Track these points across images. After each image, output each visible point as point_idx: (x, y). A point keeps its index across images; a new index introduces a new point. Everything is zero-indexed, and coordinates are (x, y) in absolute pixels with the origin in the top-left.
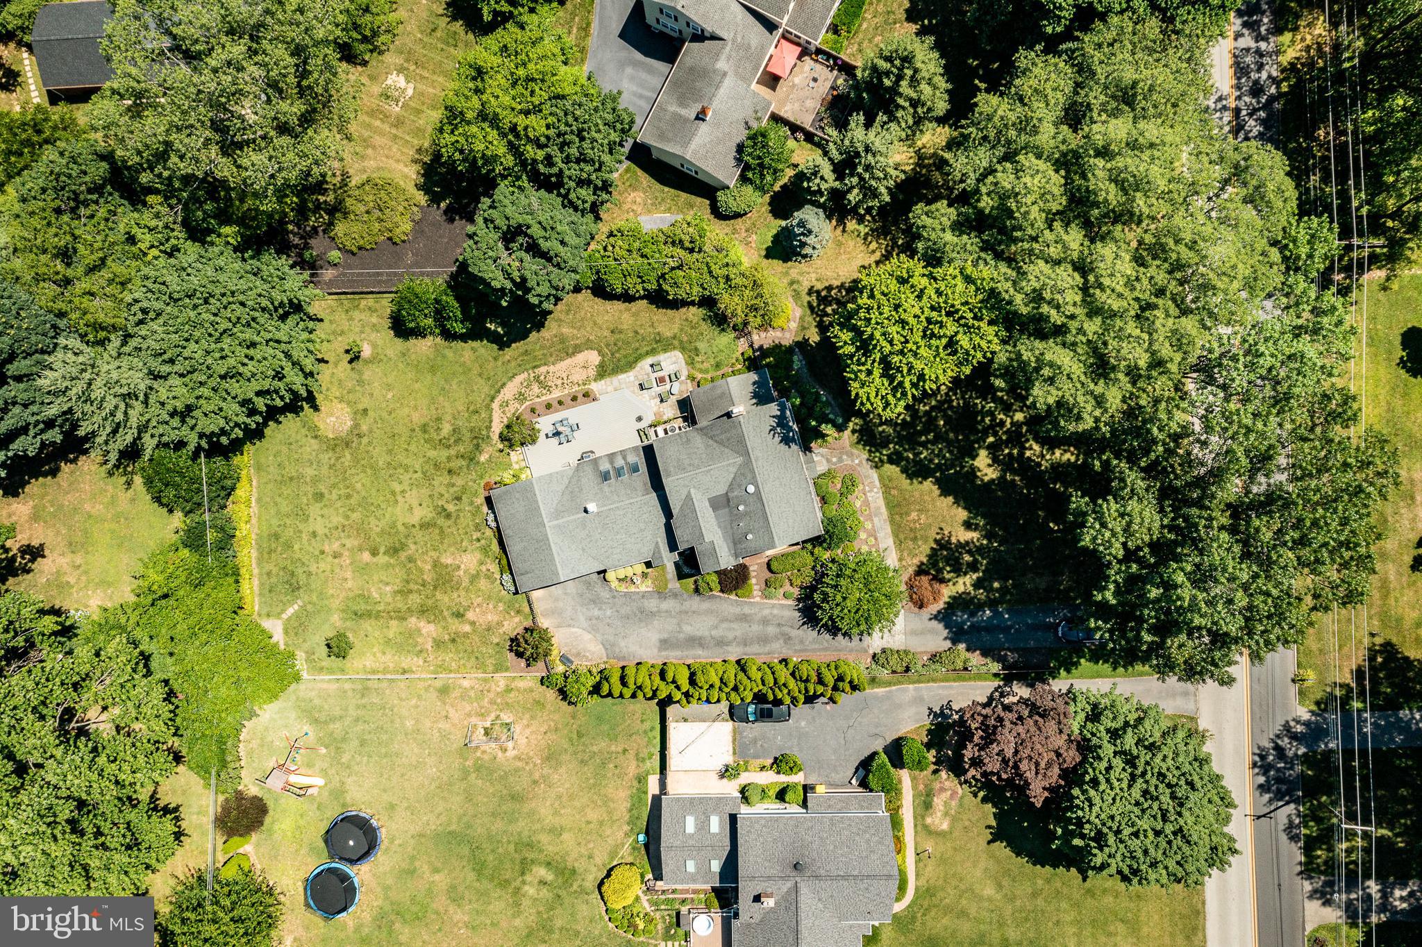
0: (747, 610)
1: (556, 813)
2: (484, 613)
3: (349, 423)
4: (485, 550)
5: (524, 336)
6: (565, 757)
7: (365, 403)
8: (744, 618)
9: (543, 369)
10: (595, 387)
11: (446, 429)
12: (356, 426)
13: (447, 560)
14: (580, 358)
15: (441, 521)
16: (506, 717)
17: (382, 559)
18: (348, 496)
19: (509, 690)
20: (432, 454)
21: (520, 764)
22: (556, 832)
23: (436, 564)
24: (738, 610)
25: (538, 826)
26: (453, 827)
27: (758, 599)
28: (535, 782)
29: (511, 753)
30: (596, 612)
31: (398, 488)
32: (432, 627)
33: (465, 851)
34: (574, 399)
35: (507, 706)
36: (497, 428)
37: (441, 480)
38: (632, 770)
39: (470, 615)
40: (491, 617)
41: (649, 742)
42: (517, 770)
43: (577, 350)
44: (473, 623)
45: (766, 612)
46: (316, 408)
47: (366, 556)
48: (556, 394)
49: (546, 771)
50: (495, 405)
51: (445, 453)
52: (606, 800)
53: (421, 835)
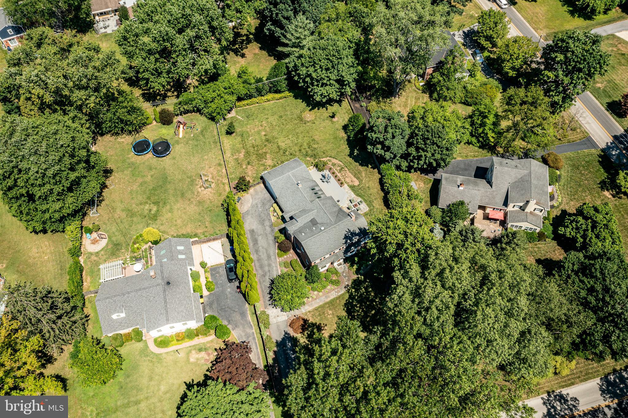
0: (273, 257)
3: (308, 120)
6: (201, 208)
8: (269, 257)
9: (346, 169)
10: (346, 185)
11: (316, 146)
12: (308, 122)
14: (355, 179)
16: (213, 185)
17: (264, 138)
19: (224, 184)
21: (196, 193)
24: (272, 254)
25: (173, 204)
27: (278, 260)
28: (190, 200)
29: (200, 190)
30: (259, 206)
31: (290, 137)
32: (242, 156)
33: (160, 183)
34: (339, 180)
35: (217, 185)
36: (321, 160)
38: (199, 231)
39: (249, 167)
40: (250, 173)
42: (193, 193)
44: (246, 168)
45: (274, 265)
46: (310, 110)
48: (339, 175)
50: (328, 158)
51: (307, 147)
53: (165, 169)
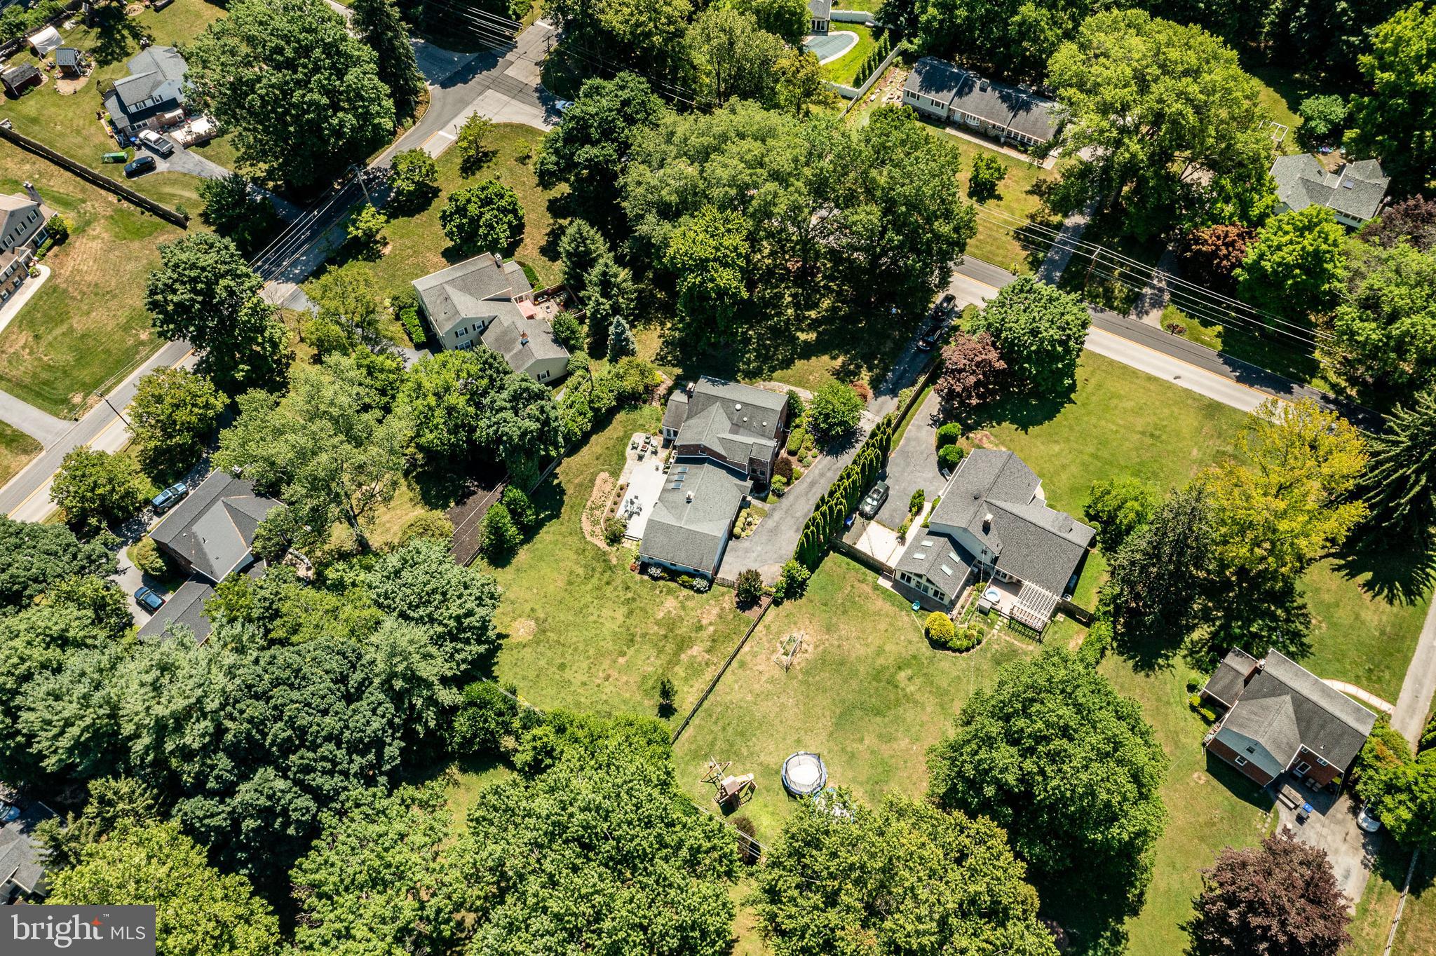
0: (809, 480)
1: (867, 645)
2: (709, 613)
3: (532, 623)
4: (670, 592)
5: (562, 502)
7: (527, 607)
8: (813, 484)
9: (589, 503)
10: (621, 481)
13: (660, 615)
14: (598, 482)
15: (634, 605)
16: (785, 638)
18: (576, 649)
19: (768, 627)
20: (590, 586)
22: (880, 651)
23: (658, 623)
24: (805, 485)
25: (870, 660)
26: (838, 711)
27: (806, 471)
28: (839, 646)
29: (810, 649)
31: (594, 618)
32: (695, 648)
33: (858, 713)
34: (619, 496)
35: (779, 633)
36: (603, 545)
37: (608, 591)
38: (867, 589)
39: (704, 622)
40: (715, 611)
41: (857, 571)
42: (824, 651)
43: (592, 481)
44: (711, 624)
45: (817, 472)
46: (507, 636)
47: (621, 660)
48: (609, 504)
49: (836, 636)
50: (589, 538)
51: (595, 581)
52: (878, 613)
53: (831, 734)
